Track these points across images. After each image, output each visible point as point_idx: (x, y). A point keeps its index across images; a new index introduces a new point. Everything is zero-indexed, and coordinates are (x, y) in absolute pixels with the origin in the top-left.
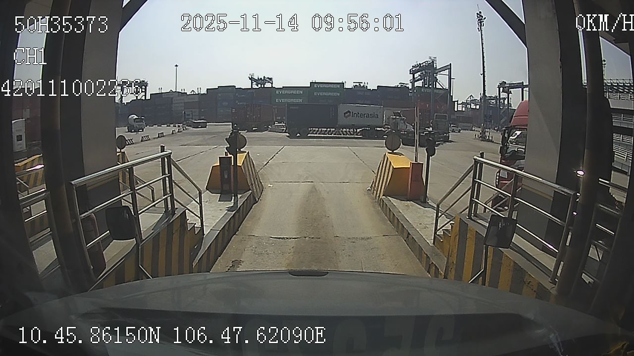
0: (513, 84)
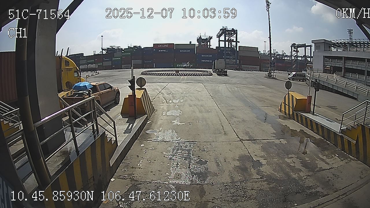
0: (300, 45)
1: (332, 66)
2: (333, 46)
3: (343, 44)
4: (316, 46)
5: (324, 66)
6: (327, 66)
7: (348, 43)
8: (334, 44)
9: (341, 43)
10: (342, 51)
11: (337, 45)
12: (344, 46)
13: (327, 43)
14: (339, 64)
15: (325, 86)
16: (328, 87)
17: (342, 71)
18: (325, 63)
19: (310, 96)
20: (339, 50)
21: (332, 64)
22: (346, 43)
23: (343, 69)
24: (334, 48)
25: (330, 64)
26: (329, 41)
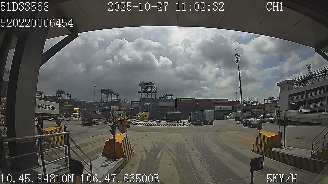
1: (296, 102)
2: (295, 84)
3: (304, 80)
4: (281, 87)
5: (290, 104)
6: (292, 104)
7: (309, 77)
8: (296, 82)
9: (302, 79)
10: (303, 86)
11: (299, 82)
12: (305, 81)
13: (290, 83)
14: (303, 99)
15: (292, 121)
16: (295, 121)
17: (306, 104)
18: (290, 101)
19: (280, 132)
20: (301, 86)
21: (296, 100)
22: (307, 78)
23: (306, 102)
24: (297, 86)
25: (295, 101)
26: (292, 80)
